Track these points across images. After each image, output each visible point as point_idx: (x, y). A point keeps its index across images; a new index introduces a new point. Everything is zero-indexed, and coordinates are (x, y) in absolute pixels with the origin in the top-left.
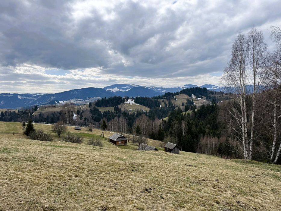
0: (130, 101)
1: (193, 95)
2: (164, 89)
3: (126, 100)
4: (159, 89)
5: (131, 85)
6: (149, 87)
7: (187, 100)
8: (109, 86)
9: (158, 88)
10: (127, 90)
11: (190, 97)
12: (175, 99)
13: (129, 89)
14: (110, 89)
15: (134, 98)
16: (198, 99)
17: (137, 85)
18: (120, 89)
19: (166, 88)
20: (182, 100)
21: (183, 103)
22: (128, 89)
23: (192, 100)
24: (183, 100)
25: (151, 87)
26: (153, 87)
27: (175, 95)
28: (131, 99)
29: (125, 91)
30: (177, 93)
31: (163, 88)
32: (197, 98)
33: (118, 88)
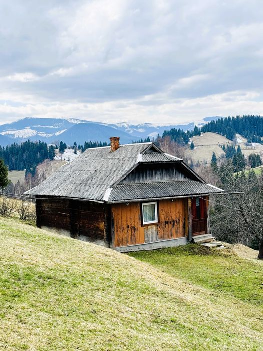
0: (68, 153)
1: (237, 135)
2: (153, 129)
3: (57, 151)
4: (141, 131)
5: (66, 121)
6: (115, 126)
7: (224, 149)
8: (9, 123)
9: (136, 127)
10: (58, 134)
11: (230, 142)
12: (192, 147)
13: (62, 131)
14: (12, 133)
15: (79, 147)
16: (251, 145)
17: (84, 121)
18: (38, 130)
19: (158, 127)
20: (210, 149)
21: (214, 156)
22: (59, 130)
23: (237, 148)
24: (212, 149)
25: (119, 125)
26: (126, 126)
27: (191, 136)
28: (73, 148)
29: (50, 135)
30: (197, 132)
31: (150, 126)
32: (249, 142)
33: (32, 128)
